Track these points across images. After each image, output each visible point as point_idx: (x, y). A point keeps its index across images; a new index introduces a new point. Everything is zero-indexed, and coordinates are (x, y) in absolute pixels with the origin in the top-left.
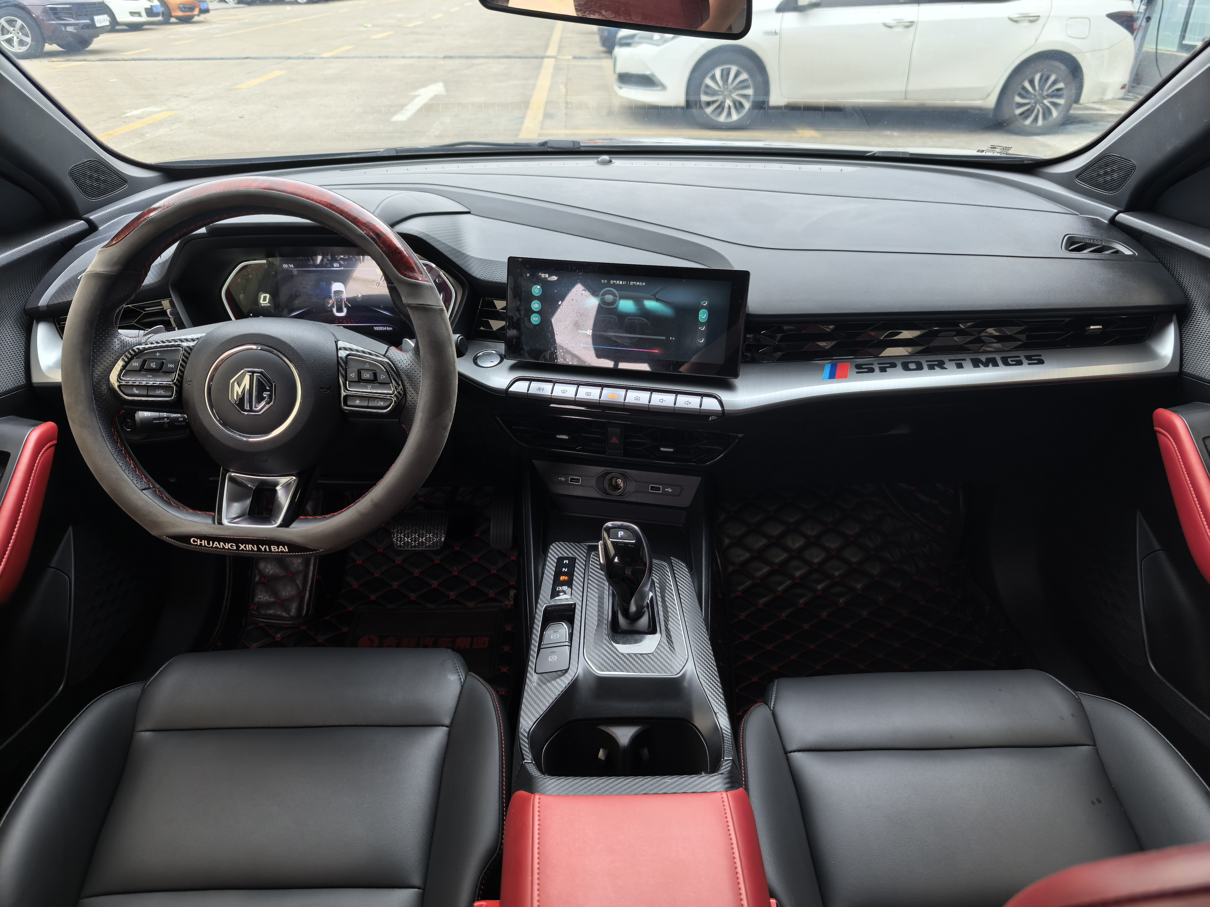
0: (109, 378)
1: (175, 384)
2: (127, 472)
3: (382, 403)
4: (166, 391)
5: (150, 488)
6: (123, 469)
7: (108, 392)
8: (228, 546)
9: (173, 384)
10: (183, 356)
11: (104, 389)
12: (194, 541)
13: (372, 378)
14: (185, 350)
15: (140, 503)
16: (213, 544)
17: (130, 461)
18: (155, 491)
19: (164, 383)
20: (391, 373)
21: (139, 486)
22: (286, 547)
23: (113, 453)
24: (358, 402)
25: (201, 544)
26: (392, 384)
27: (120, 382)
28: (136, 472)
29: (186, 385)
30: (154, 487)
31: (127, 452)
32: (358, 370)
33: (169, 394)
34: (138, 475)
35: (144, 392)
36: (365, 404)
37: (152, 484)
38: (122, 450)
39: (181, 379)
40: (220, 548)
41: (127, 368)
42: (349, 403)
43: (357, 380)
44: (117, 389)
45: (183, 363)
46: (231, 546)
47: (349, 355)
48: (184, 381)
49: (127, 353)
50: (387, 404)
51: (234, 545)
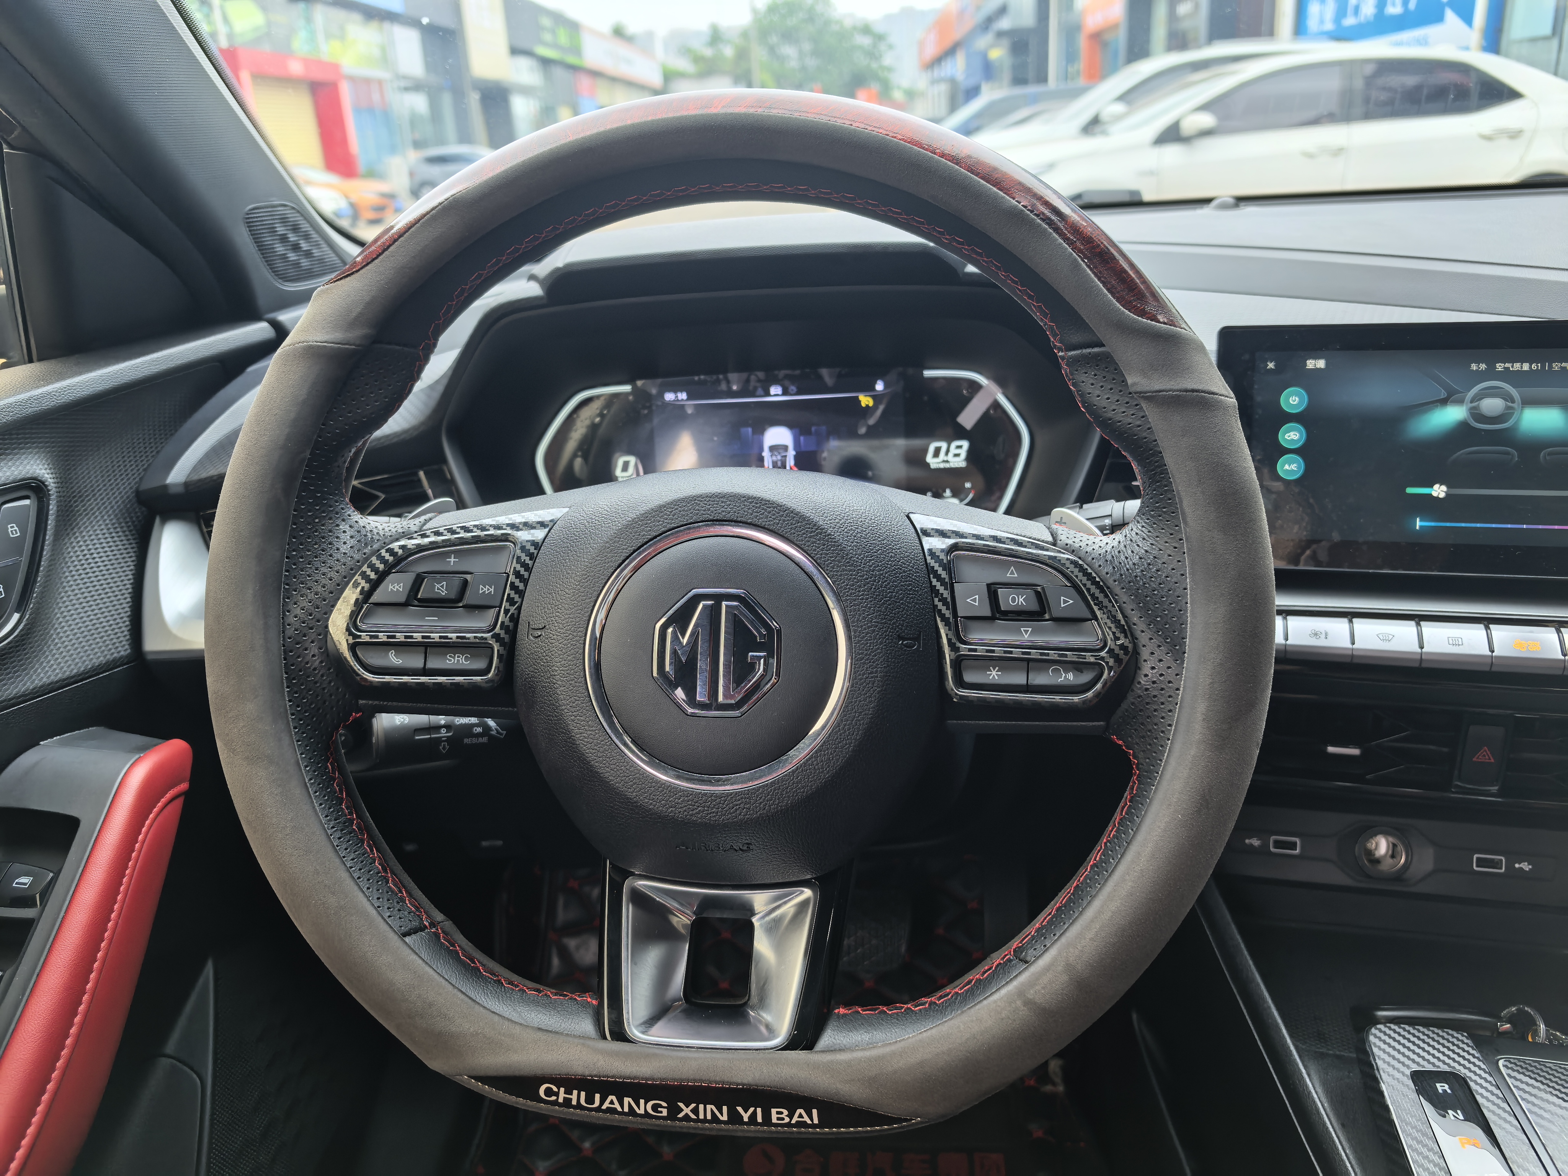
0: (327, 627)
1: (496, 637)
2: (364, 885)
3: (1071, 676)
4: (474, 656)
5: (422, 928)
6: (356, 875)
7: (321, 662)
8: (644, 1107)
9: (493, 637)
10: (517, 563)
11: (313, 656)
12: (549, 1092)
13: (1034, 606)
14: (523, 548)
15: (399, 978)
16: (602, 1102)
17: (372, 850)
18: (437, 935)
19: (468, 635)
20: (1088, 590)
21: (396, 924)
22: (815, 1112)
23: (329, 832)
24: (994, 675)
25: (567, 1102)
26: (1096, 619)
27: (355, 637)
28: (387, 882)
29: (526, 641)
30: (433, 924)
31: (364, 828)
32: (989, 586)
33: (481, 664)
34: (393, 891)
35: (416, 661)
36: (1019, 679)
37: (429, 916)
38: (351, 821)
39: (511, 625)
40: (623, 1113)
41: (376, 598)
42: (969, 677)
43: (987, 612)
44: (347, 654)
45: (517, 582)
46: (655, 1108)
47: (955, 547)
48: (522, 628)
49: (374, 560)
50: (1085, 677)
51: (665, 1104)
